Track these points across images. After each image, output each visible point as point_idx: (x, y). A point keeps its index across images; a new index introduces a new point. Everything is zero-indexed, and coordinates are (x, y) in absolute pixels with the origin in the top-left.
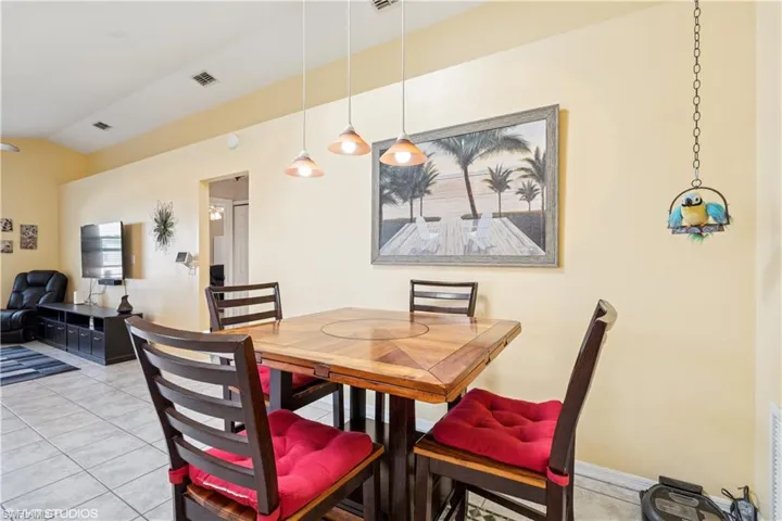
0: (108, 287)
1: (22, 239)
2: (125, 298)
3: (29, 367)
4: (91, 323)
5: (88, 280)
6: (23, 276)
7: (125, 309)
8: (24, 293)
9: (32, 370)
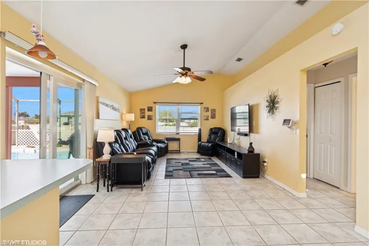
0: (241, 136)
1: (211, 115)
2: (251, 144)
3: (214, 170)
4: (236, 154)
5: (233, 132)
6: (211, 129)
7: (251, 150)
8: (212, 136)
9: (214, 172)
